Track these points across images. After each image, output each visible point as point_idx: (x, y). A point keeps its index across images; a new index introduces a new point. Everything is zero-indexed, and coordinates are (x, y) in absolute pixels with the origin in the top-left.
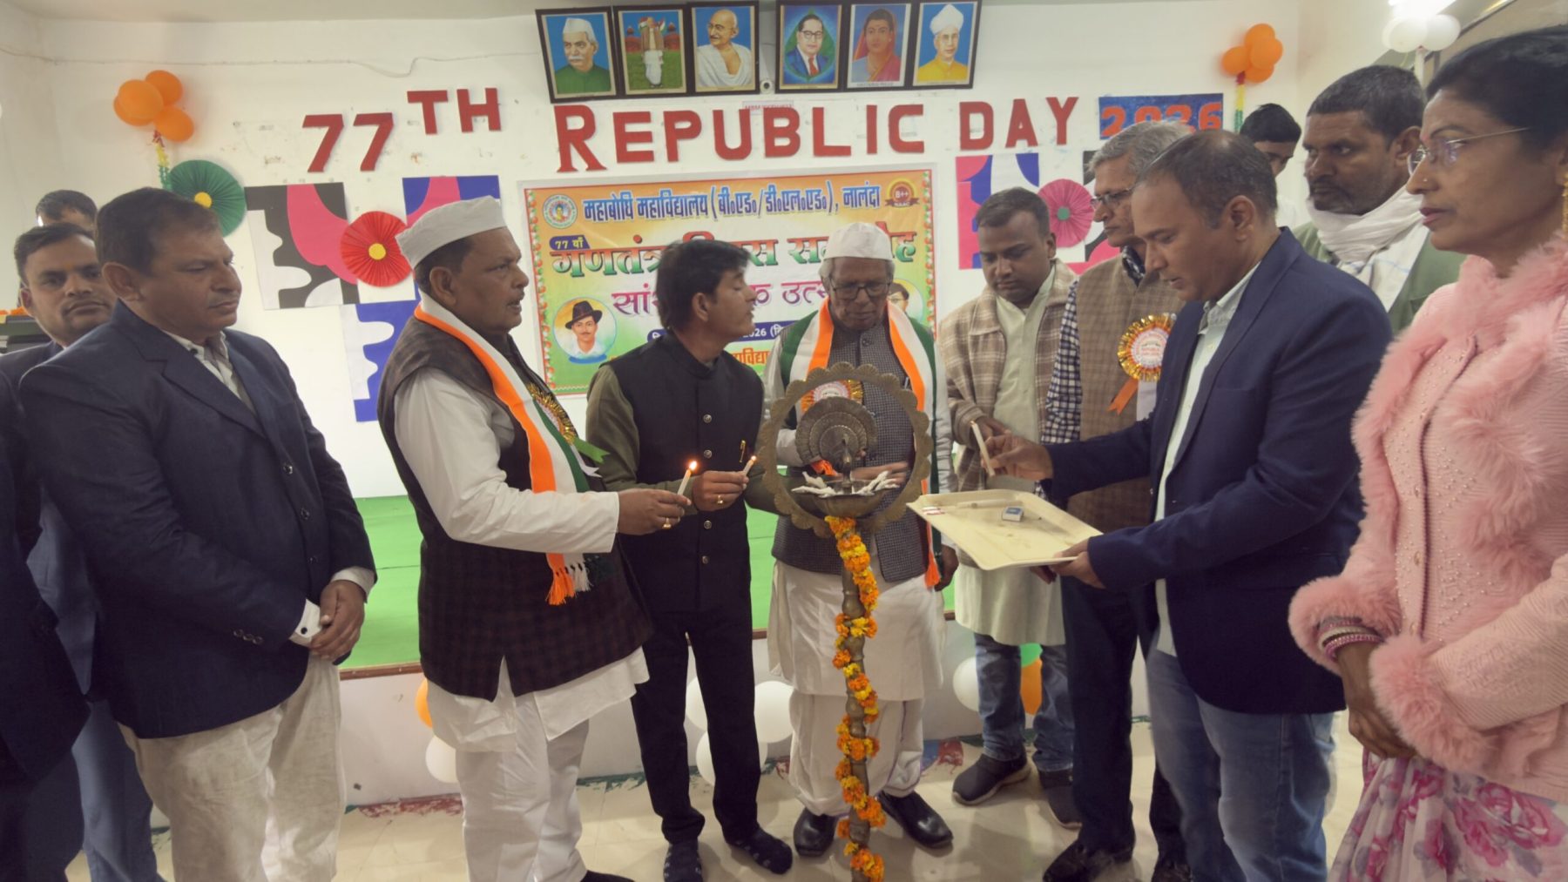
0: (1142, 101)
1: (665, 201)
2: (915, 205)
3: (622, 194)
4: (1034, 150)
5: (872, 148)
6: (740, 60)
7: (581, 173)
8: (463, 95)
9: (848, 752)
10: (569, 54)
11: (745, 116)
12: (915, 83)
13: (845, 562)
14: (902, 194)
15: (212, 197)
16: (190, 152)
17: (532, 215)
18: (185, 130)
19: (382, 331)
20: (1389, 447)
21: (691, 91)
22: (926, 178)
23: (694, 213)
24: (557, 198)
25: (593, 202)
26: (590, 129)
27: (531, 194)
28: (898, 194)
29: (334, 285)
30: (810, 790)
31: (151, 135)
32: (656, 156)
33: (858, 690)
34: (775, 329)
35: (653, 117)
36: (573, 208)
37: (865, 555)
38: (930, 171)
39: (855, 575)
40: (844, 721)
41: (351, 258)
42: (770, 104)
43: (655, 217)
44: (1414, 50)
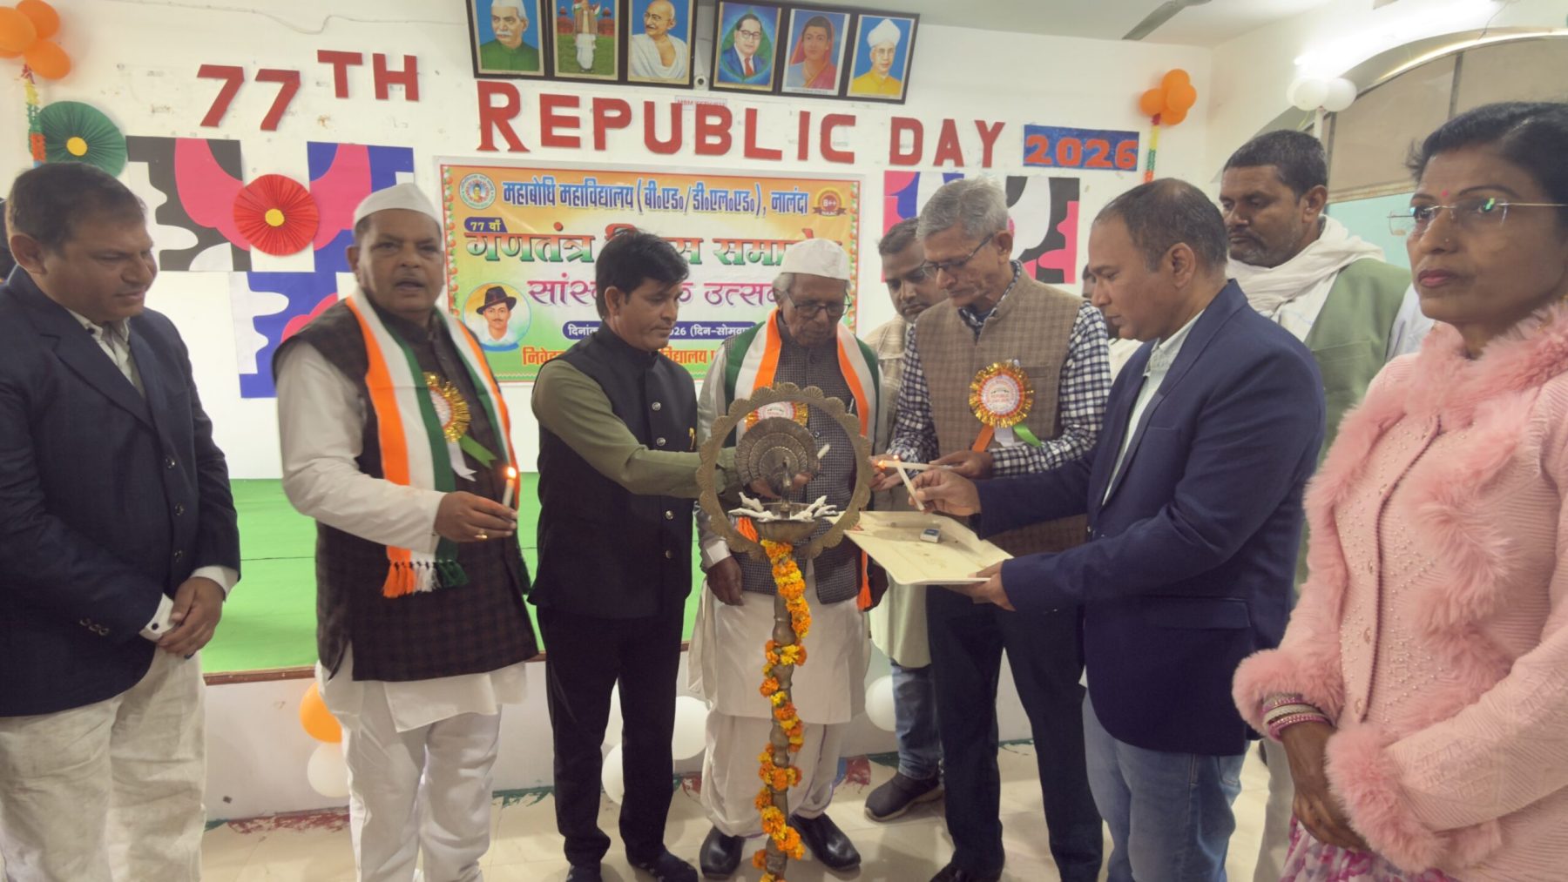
0: (1064, 133)
1: (589, 190)
2: (841, 215)
3: (545, 178)
4: (960, 170)
5: (803, 154)
6: (675, 52)
7: (502, 152)
8: (379, 60)
9: (770, 782)
10: (497, 28)
11: (677, 110)
12: (849, 94)
13: (780, 588)
14: (830, 203)
15: (88, 143)
16: (64, 92)
17: (447, 193)
18: (60, 67)
19: (276, 303)
20: (1342, 518)
21: (623, 80)
22: (854, 188)
23: (619, 205)
24: (475, 177)
25: (514, 184)
26: (514, 108)
27: (448, 171)
28: (826, 203)
29: (224, 250)
30: (723, 811)
31: (20, 70)
32: (583, 143)
33: (784, 719)
34: (695, 328)
35: (582, 102)
36: (492, 189)
37: (800, 582)
38: (858, 182)
39: (789, 601)
40: (767, 750)
41: (244, 223)
42: (703, 101)
43: (578, 205)
44: (1313, 109)
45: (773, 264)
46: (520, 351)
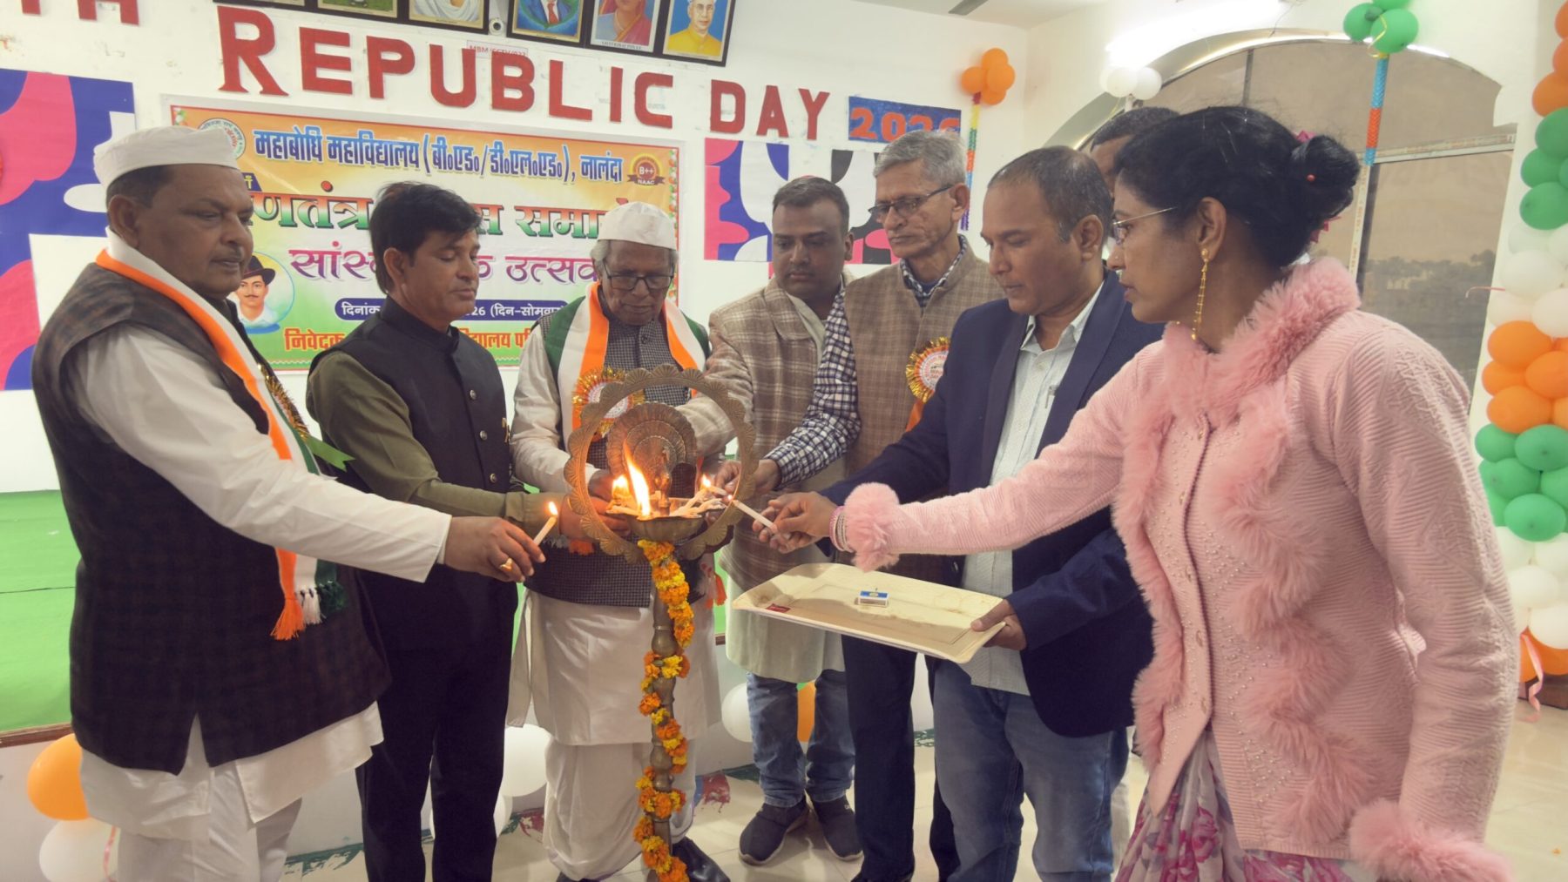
0: (888, 107)
1: (365, 145)
2: (660, 185)
3: (308, 129)
4: (784, 141)
5: (616, 116)
7: (252, 94)
9: (653, 810)
11: (469, 57)
14: (647, 171)
21: (403, 17)
22: (673, 155)
23: (402, 163)
25: (269, 134)
26: (267, 41)
27: (180, 114)
28: (642, 171)
32: (355, 88)
33: (668, 739)
34: (496, 308)
35: (353, 41)
36: (240, 138)
38: (677, 149)
39: (671, 607)
42: (500, 48)
43: (351, 162)
44: (1123, 96)
45: (585, 237)
46: (281, 334)
